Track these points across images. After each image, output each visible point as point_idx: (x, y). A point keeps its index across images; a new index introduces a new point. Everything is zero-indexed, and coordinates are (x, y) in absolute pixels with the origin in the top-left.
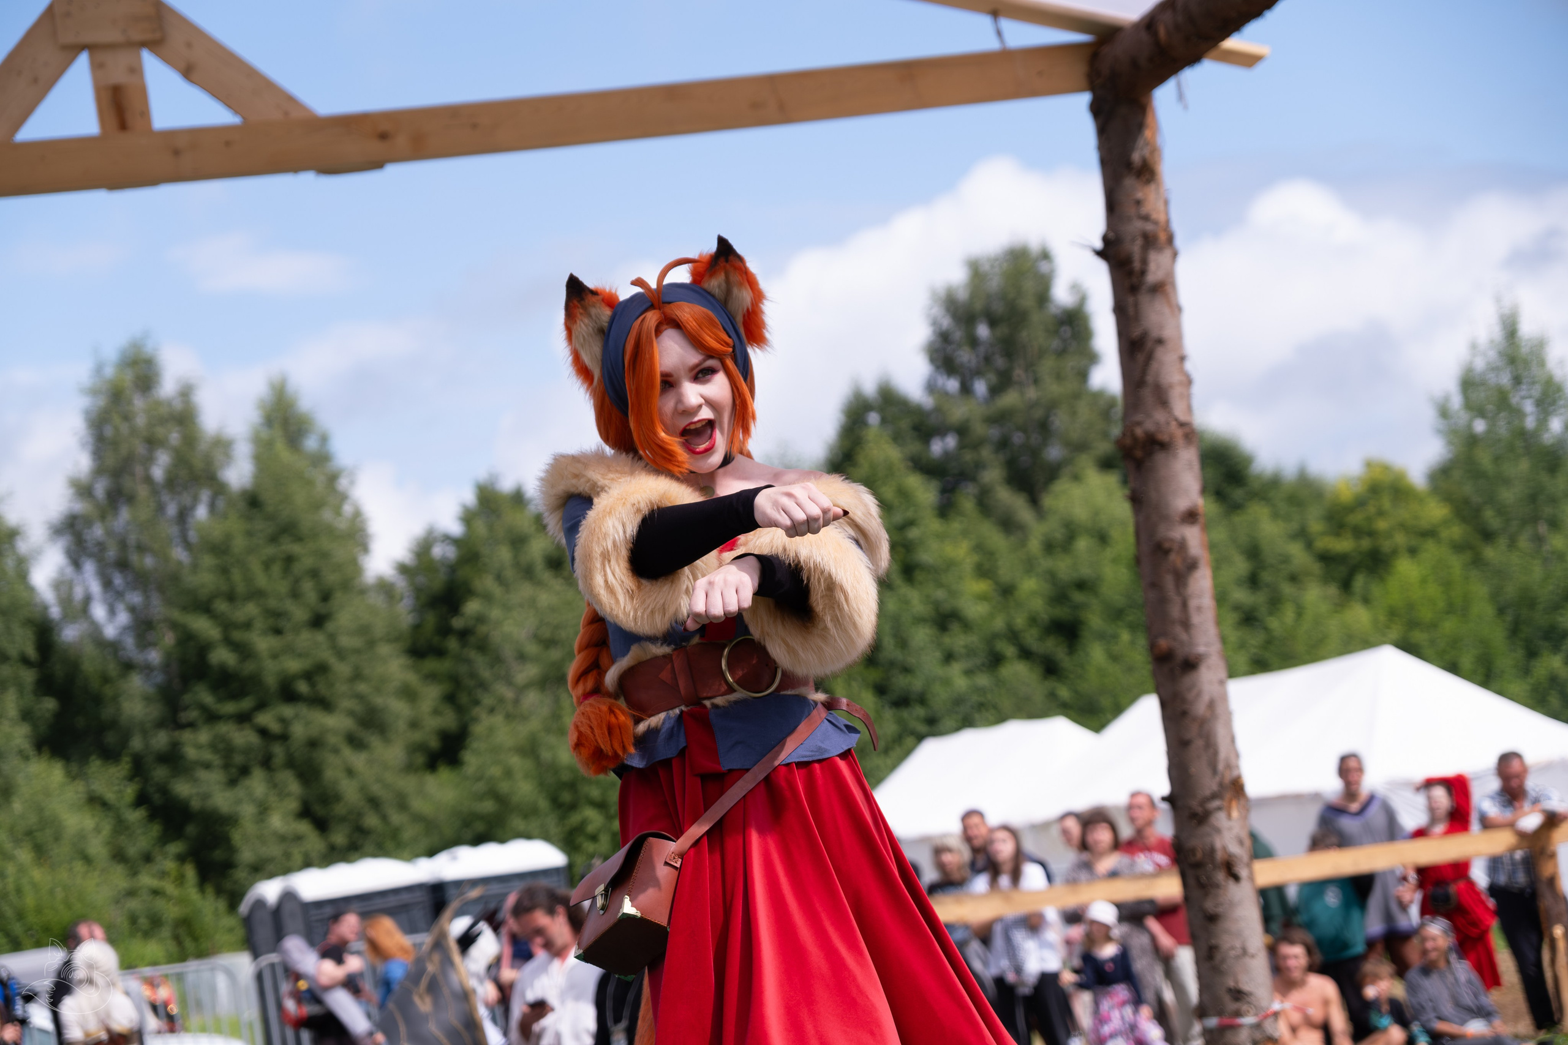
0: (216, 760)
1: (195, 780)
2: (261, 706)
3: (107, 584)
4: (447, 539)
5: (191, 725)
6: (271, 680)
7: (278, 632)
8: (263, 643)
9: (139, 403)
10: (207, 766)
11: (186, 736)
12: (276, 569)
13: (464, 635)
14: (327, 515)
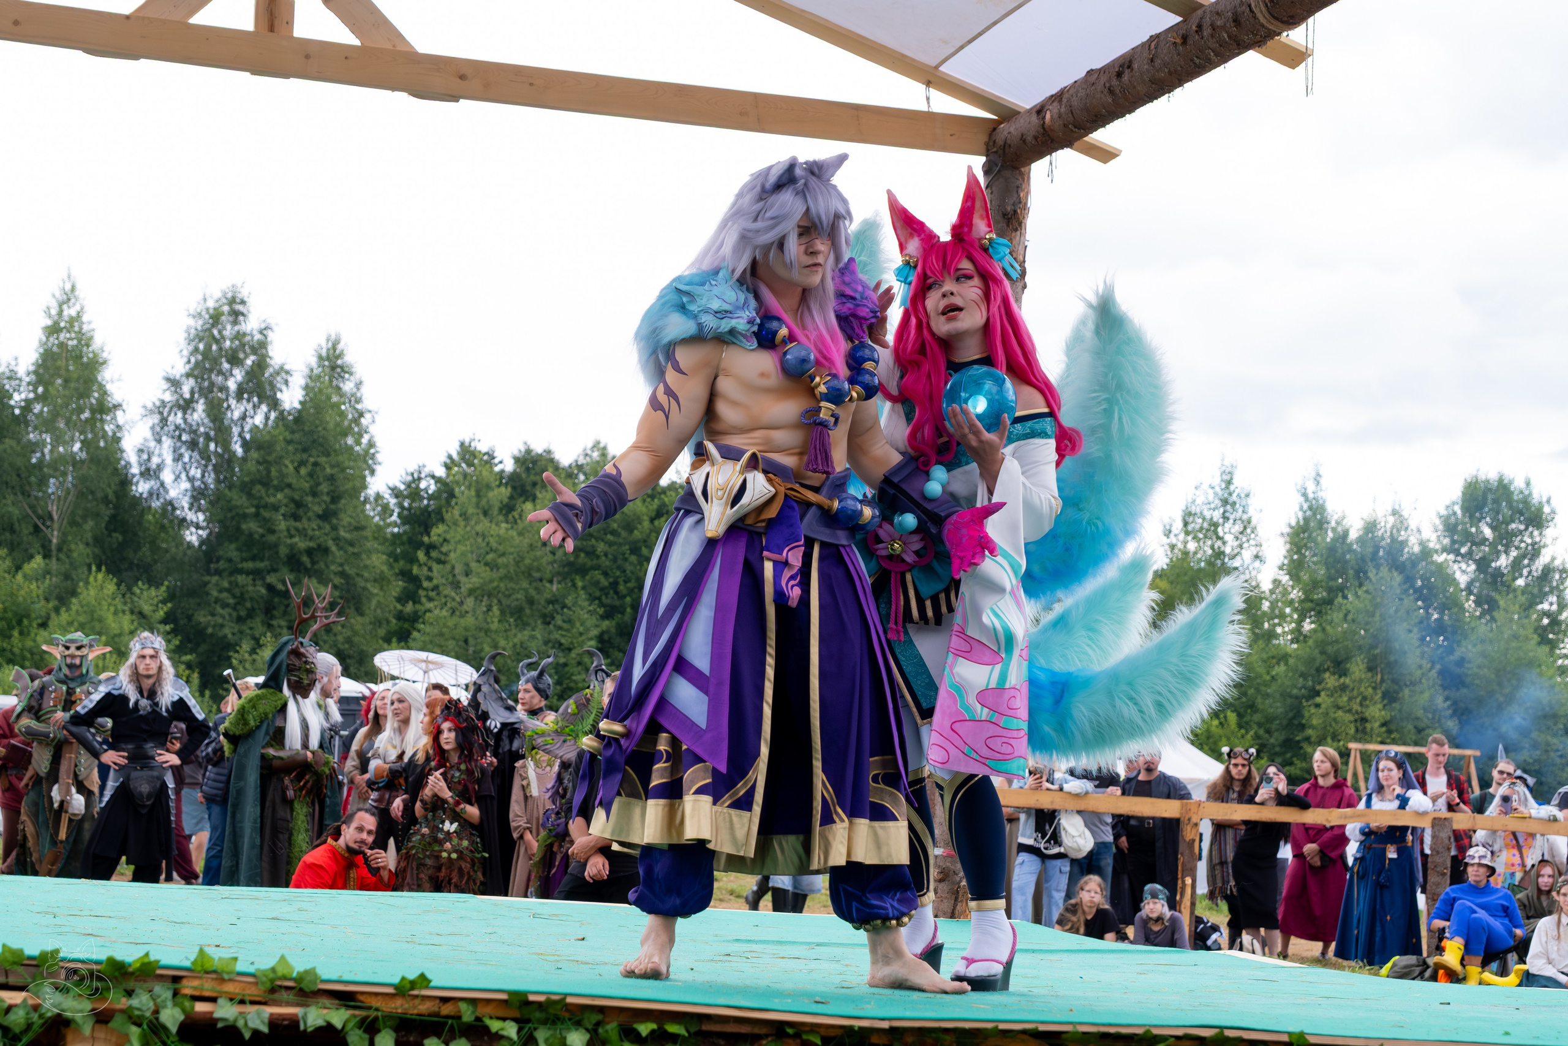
0: (231, 601)
1: (213, 615)
2: (274, 570)
3: (178, 458)
4: (433, 477)
5: (218, 572)
6: (283, 551)
7: (296, 517)
8: (282, 525)
9: (229, 331)
10: (225, 605)
11: (215, 579)
12: (303, 471)
13: (430, 547)
14: (350, 441)
